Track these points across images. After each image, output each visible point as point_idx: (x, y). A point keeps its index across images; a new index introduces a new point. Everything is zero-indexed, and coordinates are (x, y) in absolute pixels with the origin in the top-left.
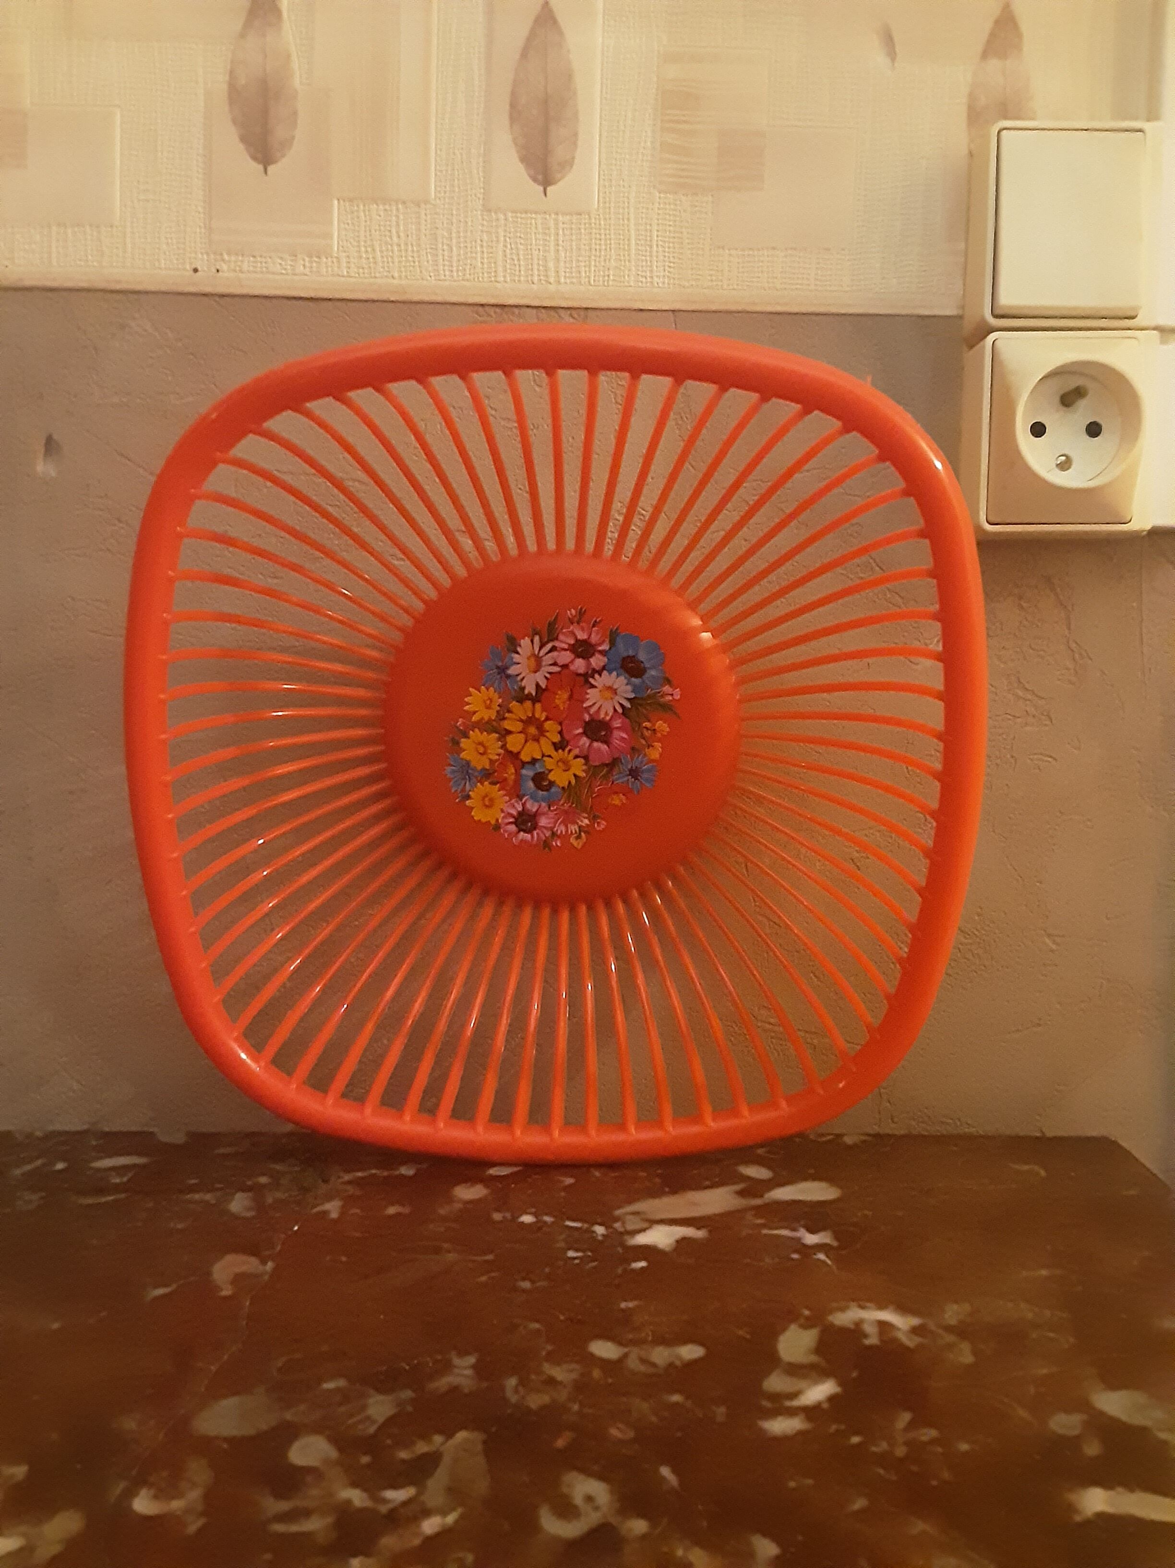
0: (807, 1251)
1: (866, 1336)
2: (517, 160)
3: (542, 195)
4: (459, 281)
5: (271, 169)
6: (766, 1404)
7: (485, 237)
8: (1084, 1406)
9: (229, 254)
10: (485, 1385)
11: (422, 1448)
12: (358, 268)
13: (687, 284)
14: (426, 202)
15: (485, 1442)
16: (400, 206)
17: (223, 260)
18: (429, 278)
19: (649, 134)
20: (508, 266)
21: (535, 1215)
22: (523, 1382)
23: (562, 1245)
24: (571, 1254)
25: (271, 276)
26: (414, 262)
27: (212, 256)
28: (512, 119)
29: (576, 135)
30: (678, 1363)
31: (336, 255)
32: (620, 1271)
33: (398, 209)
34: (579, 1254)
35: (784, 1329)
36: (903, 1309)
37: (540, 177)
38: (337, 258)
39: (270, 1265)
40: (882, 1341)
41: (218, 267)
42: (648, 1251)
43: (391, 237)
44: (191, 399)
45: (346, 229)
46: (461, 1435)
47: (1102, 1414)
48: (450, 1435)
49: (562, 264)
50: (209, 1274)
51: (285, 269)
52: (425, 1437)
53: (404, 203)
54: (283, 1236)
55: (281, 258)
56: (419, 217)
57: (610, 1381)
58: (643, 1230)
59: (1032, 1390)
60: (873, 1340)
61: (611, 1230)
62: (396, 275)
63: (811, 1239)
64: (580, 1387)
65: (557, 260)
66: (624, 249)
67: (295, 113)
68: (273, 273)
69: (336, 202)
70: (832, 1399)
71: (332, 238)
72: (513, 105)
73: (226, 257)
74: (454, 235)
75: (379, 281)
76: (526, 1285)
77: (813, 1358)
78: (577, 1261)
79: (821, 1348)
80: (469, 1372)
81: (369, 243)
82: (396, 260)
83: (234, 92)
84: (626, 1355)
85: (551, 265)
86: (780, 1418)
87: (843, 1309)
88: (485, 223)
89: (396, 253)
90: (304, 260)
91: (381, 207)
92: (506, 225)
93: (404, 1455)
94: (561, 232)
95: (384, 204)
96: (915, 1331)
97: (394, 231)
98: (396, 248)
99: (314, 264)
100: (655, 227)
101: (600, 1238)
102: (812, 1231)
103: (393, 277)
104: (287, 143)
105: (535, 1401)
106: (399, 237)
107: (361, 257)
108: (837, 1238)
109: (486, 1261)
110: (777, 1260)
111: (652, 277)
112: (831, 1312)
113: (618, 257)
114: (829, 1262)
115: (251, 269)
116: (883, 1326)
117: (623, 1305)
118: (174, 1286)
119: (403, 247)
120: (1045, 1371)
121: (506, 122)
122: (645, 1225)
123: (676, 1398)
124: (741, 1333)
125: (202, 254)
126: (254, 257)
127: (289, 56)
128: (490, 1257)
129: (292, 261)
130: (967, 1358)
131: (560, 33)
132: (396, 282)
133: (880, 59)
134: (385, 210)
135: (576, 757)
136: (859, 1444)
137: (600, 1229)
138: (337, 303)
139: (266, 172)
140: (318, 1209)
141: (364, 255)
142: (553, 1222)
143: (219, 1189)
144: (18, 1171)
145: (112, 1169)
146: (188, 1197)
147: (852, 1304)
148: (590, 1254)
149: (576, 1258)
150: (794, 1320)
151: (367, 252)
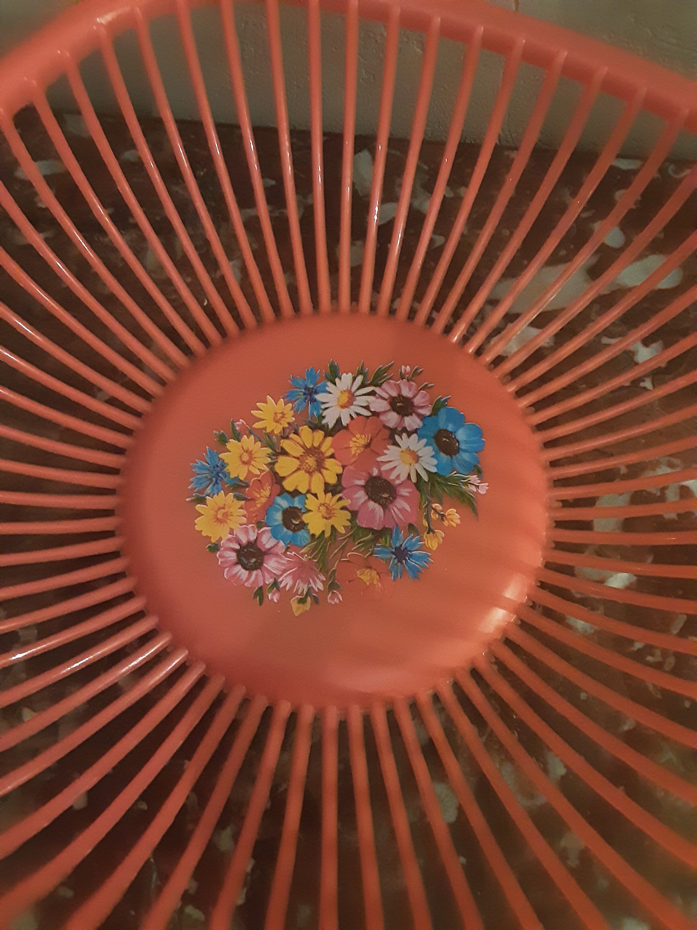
135: (344, 508)
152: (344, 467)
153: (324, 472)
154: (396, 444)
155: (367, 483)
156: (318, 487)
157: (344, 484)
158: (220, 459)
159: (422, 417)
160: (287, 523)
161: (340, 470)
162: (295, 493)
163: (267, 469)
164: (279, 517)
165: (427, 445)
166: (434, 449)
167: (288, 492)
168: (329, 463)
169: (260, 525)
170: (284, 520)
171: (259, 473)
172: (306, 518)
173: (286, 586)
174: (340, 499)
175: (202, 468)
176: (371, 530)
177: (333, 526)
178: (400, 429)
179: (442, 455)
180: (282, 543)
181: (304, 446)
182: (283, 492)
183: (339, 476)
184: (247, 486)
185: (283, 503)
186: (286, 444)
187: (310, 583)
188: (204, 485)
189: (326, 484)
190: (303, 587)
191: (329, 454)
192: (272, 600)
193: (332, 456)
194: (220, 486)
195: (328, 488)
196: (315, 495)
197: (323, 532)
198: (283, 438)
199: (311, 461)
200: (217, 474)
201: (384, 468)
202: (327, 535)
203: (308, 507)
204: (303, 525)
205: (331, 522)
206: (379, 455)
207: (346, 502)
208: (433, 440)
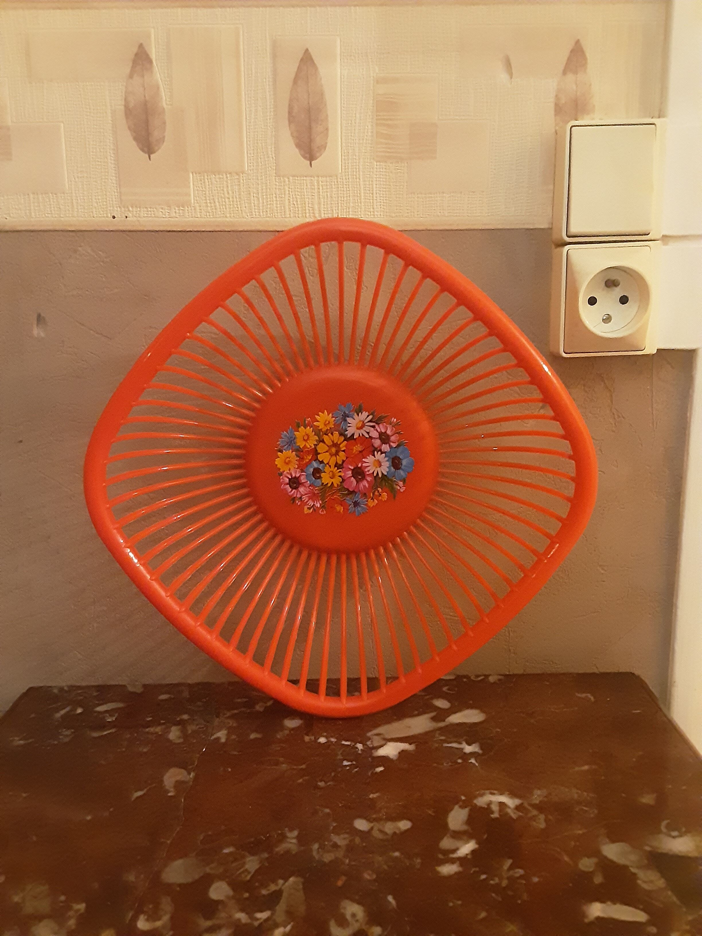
0: (466, 756)
1: (492, 812)
2: (294, 146)
3: (310, 166)
4: (264, 218)
5: (153, 156)
6: (440, 856)
7: (278, 192)
8: (597, 853)
9: (132, 207)
10: (302, 848)
11: (273, 888)
12: (206, 212)
13: (394, 215)
14: (243, 173)
15: (303, 884)
16: (228, 175)
17: (129, 210)
18: (246, 217)
19: (370, 127)
20: (292, 208)
21: (326, 737)
22: (322, 847)
23: (340, 757)
24: (345, 763)
25: (157, 219)
26: (238, 208)
27: (123, 209)
28: (290, 122)
29: (327, 129)
30: (398, 832)
31: (193, 206)
32: (370, 774)
33: (227, 177)
34: (349, 763)
35: (451, 810)
36: (513, 794)
37: (308, 155)
39: (192, 775)
40: (500, 815)
41: (126, 215)
42: (384, 760)
43: (224, 194)
44: (116, 290)
45: (198, 190)
46: (292, 879)
47: (606, 858)
48: (286, 879)
49: (322, 206)
50: (162, 781)
51: (165, 215)
52: (274, 881)
53: (230, 173)
54: (198, 755)
55: (162, 208)
56: (239, 182)
57: (364, 844)
58: (381, 746)
59: (573, 843)
60: (496, 815)
61: (365, 746)
62: (228, 215)
63: (468, 749)
64: (350, 849)
65: (319, 203)
66: (358, 196)
67: (165, 123)
68: (158, 217)
69: (191, 175)
70: (473, 852)
71: (190, 195)
72: (290, 113)
73: (131, 209)
74: (260, 191)
75: (219, 219)
76: (321, 784)
77: (465, 828)
78: (348, 768)
79: (470, 821)
80: (294, 841)
81: (211, 197)
82: (227, 206)
83: (128, 112)
84: (372, 828)
85: (316, 207)
86: (447, 865)
87: (482, 795)
88: (277, 184)
89: (227, 203)
90: (175, 209)
91: (217, 176)
92: (289, 184)
93: (264, 892)
94: (321, 188)
95: (219, 174)
96: (518, 808)
97: (225, 190)
98: (227, 200)
99: (181, 212)
100: (375, 183)
101: (360, 752)
102: (469, 744)
103: (226, 217)
104: (161, 141)
105: (328, 858)
106: (228, 193)
107: (207, 206)
108: (481, 748)
109: (302, 769)
110: (450, 764)
111: (374, 212)
112: (475, 797)
113: (354, 201)
114: (477, 764)
115: (146, 215)
116: (502, 805)
117: (371, 796)
118: (145, 790)
119: (231, 199)
120: (580, 832)
121: (287, 122)
122: (384, 742)
123: (397, 854)
124: (430, 812)
125: (117, 207)
126: (146, 208)
127: (158, 88)
128: (304, 766)
129: (168, 209)
130: (543, 825)
131: (316, 69)
132: (227, 219)
133: (503, 76)
134: (220, 178)
135: (340, 476)
136: (484, 880)
137: (360, 746)
138: (195, 233)
139: (150, 159)
140: (215, 736)
141: (209, 205)
142: (336, 742)
143: (163, 724)
144: (58, 715)
145: (106, 711)
146: (147, 730)
147: (488, 792)
148: (354, 763)
149: (348, 766)
150: (457, 803)
151: (210, 203)
152: (347, 458)
153: (337, 456)
154: (374, 455)
155: (354, 468)
156: (332, 463)
157: (344, 465)
158: (294, 434)
159: (391, 447)
160: (314, 474)
161: (345, 459)
162: (322, 462)
163: (313, 447)
164: (312, 470)
165: (388, 461)
166: (389, 464)
167: (319, 461)
168: (342, 454)
169: (302, 471)
170: (313, 472)
171: (309, 447)
172: (323, 475)
173: (304, 500)
174: (340, 472)
175: (286, 436)
176: (348, 490)
177: (332, 483)
178: (379, 449)
179: (392, 468)
180: (309, 482)
181: (333, 442)
182: (316, 460)
183: (343, 461)
184: (302, 452)
185: (315, 464)
186: (326, 438)
187: (314, 502)
188: (284, 444)
189: (337, 463)
190: (311, 503)
191: (343, 449)
192: (298, 504)
193: (344, 451)
194: (291, 447)
195: (336, 465)
196: (330, 466)
197: (327, 484)
198: (325, 434)
199: (334, 450)
200: (291, 441)
201: (364, 465)
202: (329, 485)
203: (326, 470)
204: (320, 477)
205: (332, 480)
206: (364, 458)
207: (342, 474)
208: (391, 460)
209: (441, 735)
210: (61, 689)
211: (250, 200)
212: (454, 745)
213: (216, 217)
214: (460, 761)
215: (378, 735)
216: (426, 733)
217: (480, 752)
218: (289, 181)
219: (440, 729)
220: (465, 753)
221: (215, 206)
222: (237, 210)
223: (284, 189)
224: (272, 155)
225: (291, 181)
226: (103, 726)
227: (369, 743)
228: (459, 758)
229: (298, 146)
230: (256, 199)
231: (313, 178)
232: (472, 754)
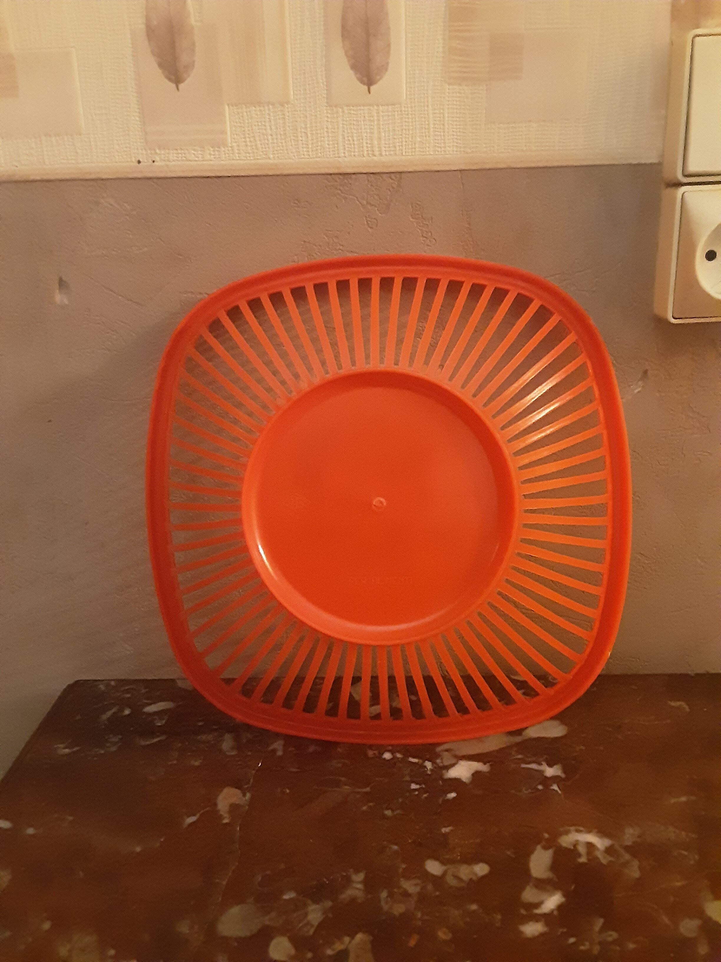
0: (547, 781)
1: (580, 855)
2: (349, 68)
3: (368, 93)
4: (314, 158)
5: (181, 86)
6: (523, 912)
7: (330, 126)
8: (700, 913)
9: (159, 149)
10: (370, 896)
11: (338, 946)
12: (246, 153)
13: (469, 151)
14: (288, 102)
15: (372, 942)
16: (271, 107)
17: (156, 153)
18: (293, 158)
19: (441, 41)
20: (346, 146)
21: (392, 752)
22: (390, 895)
23: (407, 778)
24: (414, 786)
25: (188, 163)
26: (283, 146)
27: (149, 152)
28: (344, 38)
29: (389, 45)
30: (474, 879)
31: (230, 145)
32: (440, 801)
33: (269, 110)
34: (418, 787)
35: (532, 852)
36: (602, 833)
37: (365, 79)
38: (231, 147)
39: (248, 795)
40: (589, 860)
41: (154, 159)
42: (456, 783)
43: (266, 130)
44: (145, 249)
45: (235, 126)
46: (359, 937)
47: (710, 919)
48: (353, 936)
49: (383, 142)
50: (215, 805)
51: (198, 157)
52: (340, 938)
53: (273, 104)
54: (254, 772)
55: (194, 150)
56: (284, 114)
57: (437, 893)
58: (453, 765)
59: (672, 898)
60: (583, 859)
61: (435, 765)
62: (272, 156)
63: (550, 772)
64: (422, 898)
65: (380, 138)
66: (425, 128)
67: (193, 44)
68: (189, 161)
69: (227, 107)
70: (560, 907)
71: (226, 133)
72: (344, 26)
73: (158, 151)
74: (308, 125)
75: (260, 161)
76: (388, 813)
77: (549, 875)
78: (417, 793)
79: (554, 867)
80: (360, 886)
81: (251, 135)
82: (270, 145)
83: (150, 31)
84: (445, 872)
85: (376, 143)
86: (531, 923)
87: (567, 833)
88: (329, 115)
89: (271, 141)
90: (209, 150)
91: (258, 108)
92: (343, 116)
93: (329, 952)
94: (381, 119)
95: (259, 106)
96: (609, 850)
97: (267, 124)
98: (270, 137)
99: (217, 153)
100: (447, 110)
101: (429, 772)
102: (550, 765)
103: (269, 158)
104: (190, 66)
105: (398, 909)
106: (271, 129)
107: (247, 146)
108: (565, 772)
109: (366, 793)
110: (530, 790)
111: (445, 147)
112: (561, 834)
113: (421, 134)
114: (560, 792)
115: (175, 158)
116: (590, 846)
117: (443, 830)
118: (198, 815)
119: (274, 136)
120: (679, 884)
121: (340, 38)
122: (453, 761)
123: (474, 907)
124: (509, 853)
125: (142, 150)
126: (177, 150)
128: (368, 789)
129: (201, 151)
130: (637, 874)
132: (271, 161)
134: (261, 111)
136: (573, 944)
137: (429, 765)
138: (234, 179)
139: (178, 89)
140: (271, 748)
141: (249, 144)
142: (402, 759)
143: (216, 730)
144: (105, 717)
145: (155, 713)
146: (199, 737)
147: (572, 828)
148: (424, 786)
149: (415, 790)
150: (539, 843)
151: (250, 141)
209: (518, 752)
210: (108, 685)
211: (297, 137)
212: (534, 766)
213: (258, 159)
214: (540, 787)
215: (447, 750)
216: (501, 750)
217: (563, 776)
218: (343, 112)
219: (518, 744)
220: (546, 777)
221: (256, 145)
222: (283, 150)
223: (337, 122)
224: (322, 79)
225: (346, 111)
226: (152, 732)
227: (438, 761)
228: (540, 784)
229: (354, 67)
230: (303, 134)
231: (371, 108)
232: (555, 779)
